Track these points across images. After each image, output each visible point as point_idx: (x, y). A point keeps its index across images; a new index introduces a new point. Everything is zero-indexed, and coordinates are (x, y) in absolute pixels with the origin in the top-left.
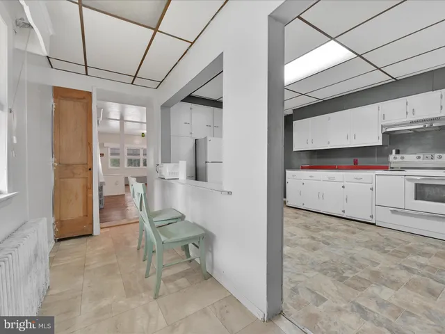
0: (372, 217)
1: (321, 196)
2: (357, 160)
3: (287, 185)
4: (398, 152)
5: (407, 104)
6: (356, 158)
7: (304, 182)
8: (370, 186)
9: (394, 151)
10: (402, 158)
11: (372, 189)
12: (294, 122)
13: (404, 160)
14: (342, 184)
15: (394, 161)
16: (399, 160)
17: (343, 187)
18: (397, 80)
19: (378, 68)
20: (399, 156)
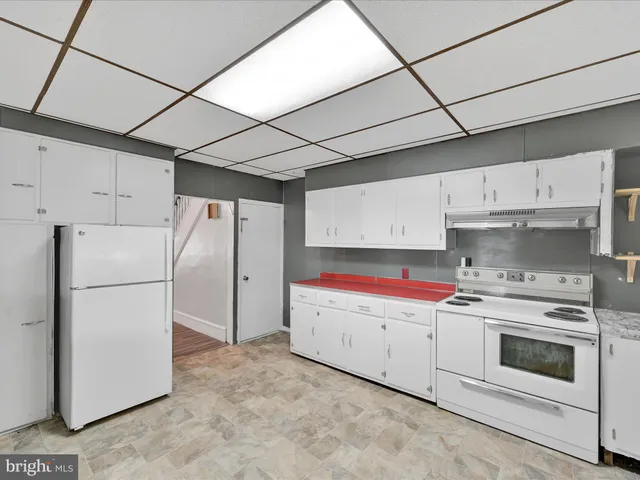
0: (430, 389)
1: (347, 341)
2: (407, 270)
3: (292, 312)
4: (469, 263)
5: (485, 181)
6: (406, 267)
7: (321, 310)
8: (427, 330)
9: (463, 260)
10: (477, 275)
11: (430, 337)
12: (307, 193)
13: (480, 279)
14: (381, 322)
15: (465, 278)
16: (471, 277)
17: (384, 327)
18: (469, 135)
19: (442, 106)
20: (470, 270)
